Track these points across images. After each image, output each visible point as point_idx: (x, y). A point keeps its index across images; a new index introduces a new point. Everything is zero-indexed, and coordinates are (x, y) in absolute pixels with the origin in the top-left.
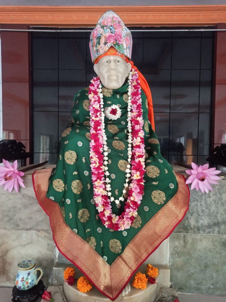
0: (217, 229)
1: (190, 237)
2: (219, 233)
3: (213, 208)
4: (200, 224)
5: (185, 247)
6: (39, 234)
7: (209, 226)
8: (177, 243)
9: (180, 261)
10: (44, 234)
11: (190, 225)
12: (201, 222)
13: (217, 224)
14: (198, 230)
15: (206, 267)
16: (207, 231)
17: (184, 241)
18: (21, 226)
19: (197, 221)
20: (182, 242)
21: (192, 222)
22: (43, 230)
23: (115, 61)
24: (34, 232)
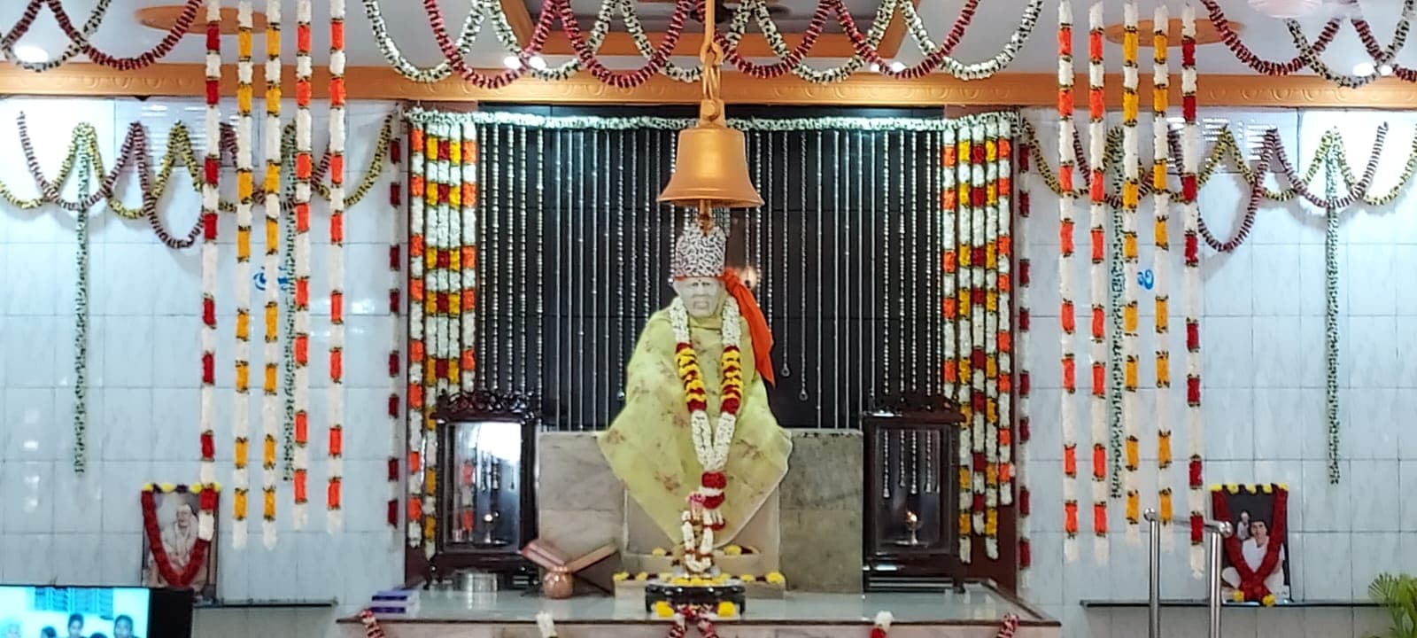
0: (841, 503)
1: (807, 515)
2: (844, 508)
3: (835, 476)
4: (819, 498)
5: (800, 528)
6: (599, 514)
7: (831, 500)
8: (789, 524)
9: (794, 547)
10: (607, 514)
11: (805, 499)
12: (820, 494)
13: (842, 497)
14: (818, 505)
15: (828, 556)
16: (829, 506)
17: (799, 521)
18: (576, 504)
19: (815, 493)
20: (796, 523)
21: (808, 494)
22: (608, 510)
23: (704, 284)
24: (593, 512)
